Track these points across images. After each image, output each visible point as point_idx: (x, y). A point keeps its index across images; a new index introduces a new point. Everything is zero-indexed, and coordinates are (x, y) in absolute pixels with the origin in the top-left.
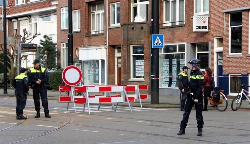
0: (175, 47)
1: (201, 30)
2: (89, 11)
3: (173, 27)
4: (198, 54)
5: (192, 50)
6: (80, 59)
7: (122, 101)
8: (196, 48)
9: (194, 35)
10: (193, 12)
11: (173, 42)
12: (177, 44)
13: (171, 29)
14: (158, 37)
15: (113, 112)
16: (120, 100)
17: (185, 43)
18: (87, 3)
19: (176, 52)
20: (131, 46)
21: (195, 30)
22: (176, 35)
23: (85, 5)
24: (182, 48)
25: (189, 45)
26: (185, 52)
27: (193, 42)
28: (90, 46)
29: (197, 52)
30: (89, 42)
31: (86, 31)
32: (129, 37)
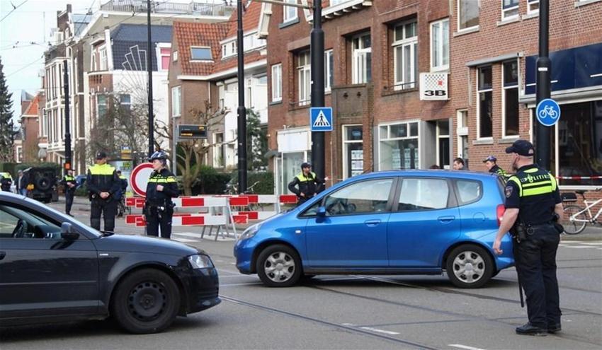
0: (404, 127)
1: (434, 98)
2: (295, 65)
3: (402, 92)
4: (441, 139)
5: (429, 133)
6: (279, 151)
8: (437, 129)
9: (430, 107)
10: (429, 66)
11: (404, 118)
12: (408, 122)
13: (401, 96)
17: (419, 121)
18: (291, 51)
19: (406, 136)
20: (343, 126)
21: (422, 97)
22: (407, 106)
23: (288, 55)
24: (414, 131)
25: (424, 122)
26: (418, 137)
27: (430, 118)
28: (294, 126)
29: (438, 136)
30: (294, 121)
31: (289, 101)
32: (340, 110)
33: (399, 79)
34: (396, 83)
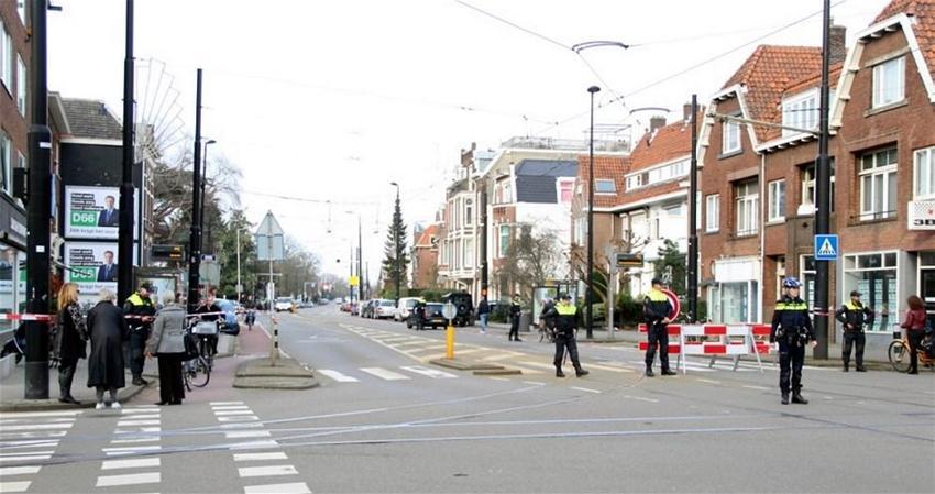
0: (878, 258)
1: (924, 227)
2: (734, 195)
3: (875, 222)
4: (923, 271)
5: (910, 263)
6: (717, 280)
7: (746, 353)
8: (919, 260)
9: (912, 237)
10: (912, 195)
11: (876, 249)
12: (883, 253)
13: (873, 226)
14: (827, 240)
15: (731, 371)
16: (744, 350)
17: (897, 251)
18: (731, 182)
19: (880, 266)
20: (801, 257)
21: (911, 226)
22: (881, 236)
23: (727, 185)
24: (891, 260)
25: (905, 254)
26: (897, 268)
27: (912, 249)
28: (734, 256)
29: (919, 267)
30: (734, 251)
31: (728, 231)
32: (798, 240)
33: (867, 208)
34: (862, 212)
